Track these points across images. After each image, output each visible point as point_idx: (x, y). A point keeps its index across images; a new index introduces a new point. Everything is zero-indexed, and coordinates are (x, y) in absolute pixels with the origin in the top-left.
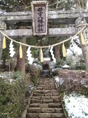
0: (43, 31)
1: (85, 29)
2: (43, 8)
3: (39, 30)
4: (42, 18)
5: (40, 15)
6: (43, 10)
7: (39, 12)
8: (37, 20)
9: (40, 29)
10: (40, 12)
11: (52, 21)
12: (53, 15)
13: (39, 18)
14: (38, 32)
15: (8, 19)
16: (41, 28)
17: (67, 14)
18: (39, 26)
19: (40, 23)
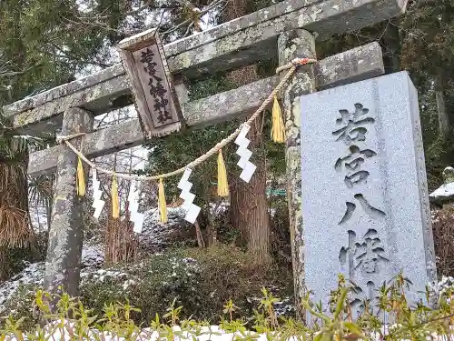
0: (171, 118)
1: (290, 79)
2: (153, 48)
3: (161, 119)
4: (159, 80)
5: (152, 72)
6: (153, 55)
7: (146, 64)
8: (147, 89)
9: (163, 113)
10: (150, 64)
11: (206, 69)
12: (204, 47)
13: (151, 80)
14: (160, 124)
15: (89, 99)
16: (165, 112)
17: (243, 30)
18: (157, 106)
19: (158, 97)
